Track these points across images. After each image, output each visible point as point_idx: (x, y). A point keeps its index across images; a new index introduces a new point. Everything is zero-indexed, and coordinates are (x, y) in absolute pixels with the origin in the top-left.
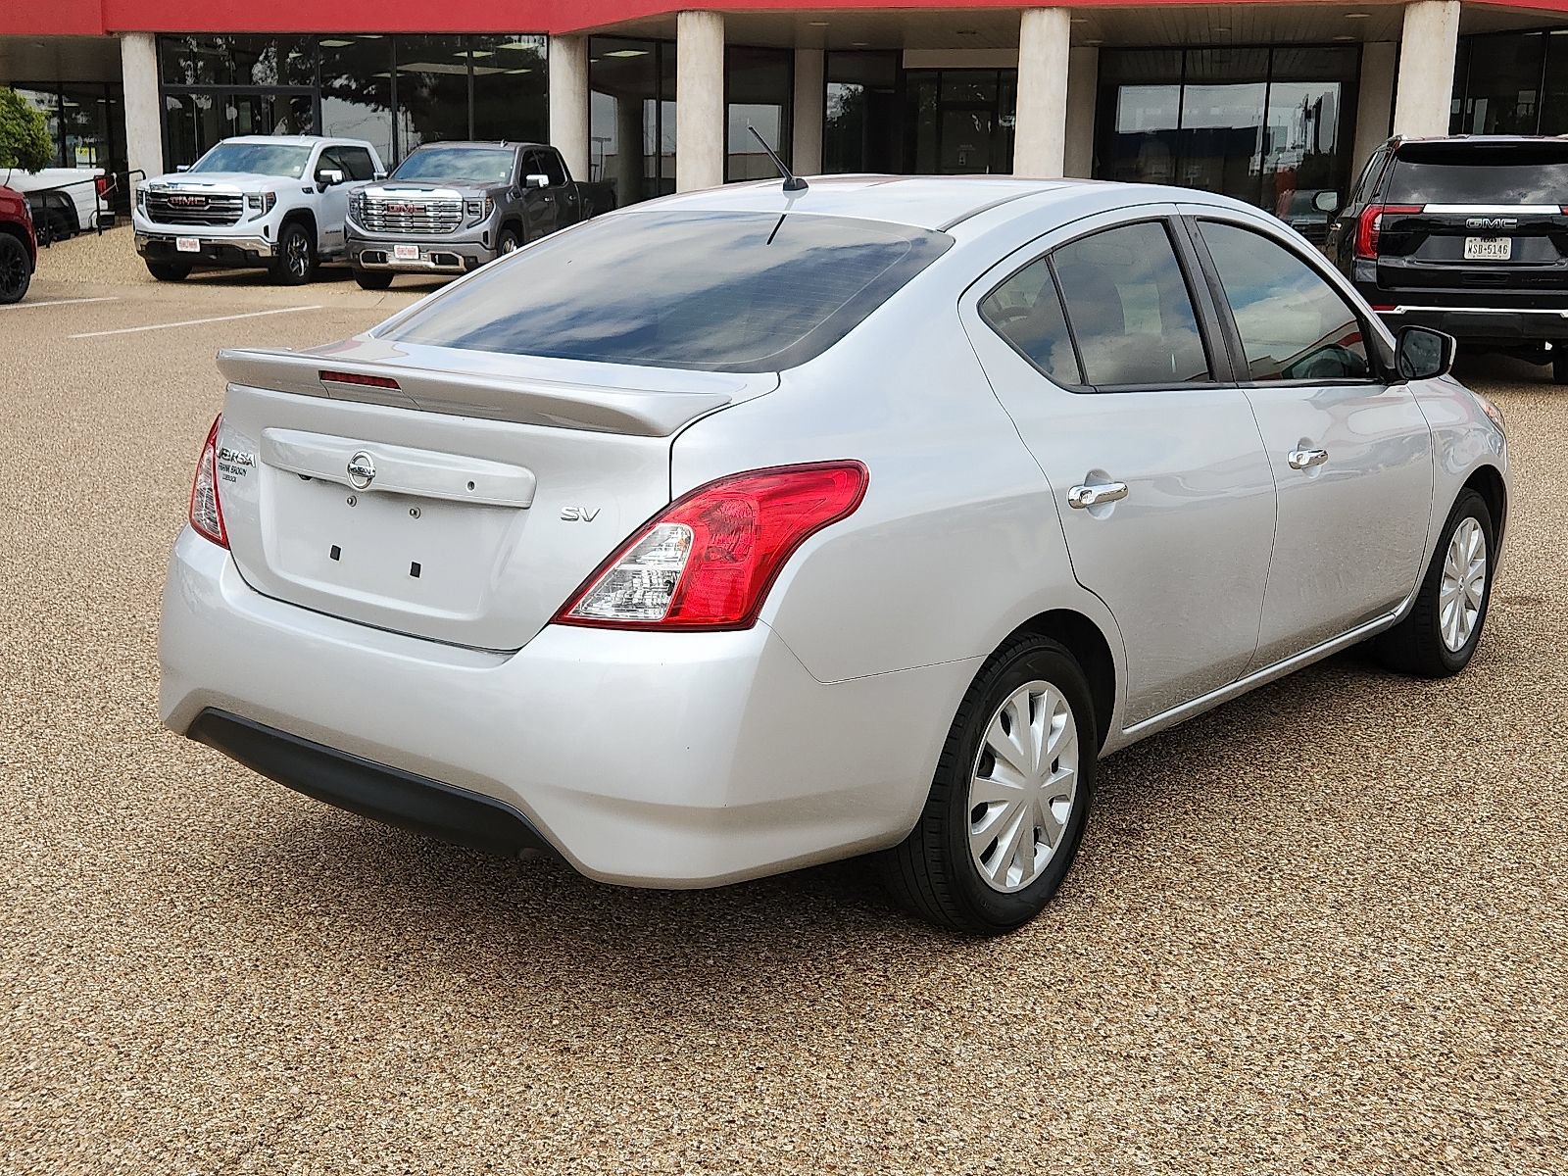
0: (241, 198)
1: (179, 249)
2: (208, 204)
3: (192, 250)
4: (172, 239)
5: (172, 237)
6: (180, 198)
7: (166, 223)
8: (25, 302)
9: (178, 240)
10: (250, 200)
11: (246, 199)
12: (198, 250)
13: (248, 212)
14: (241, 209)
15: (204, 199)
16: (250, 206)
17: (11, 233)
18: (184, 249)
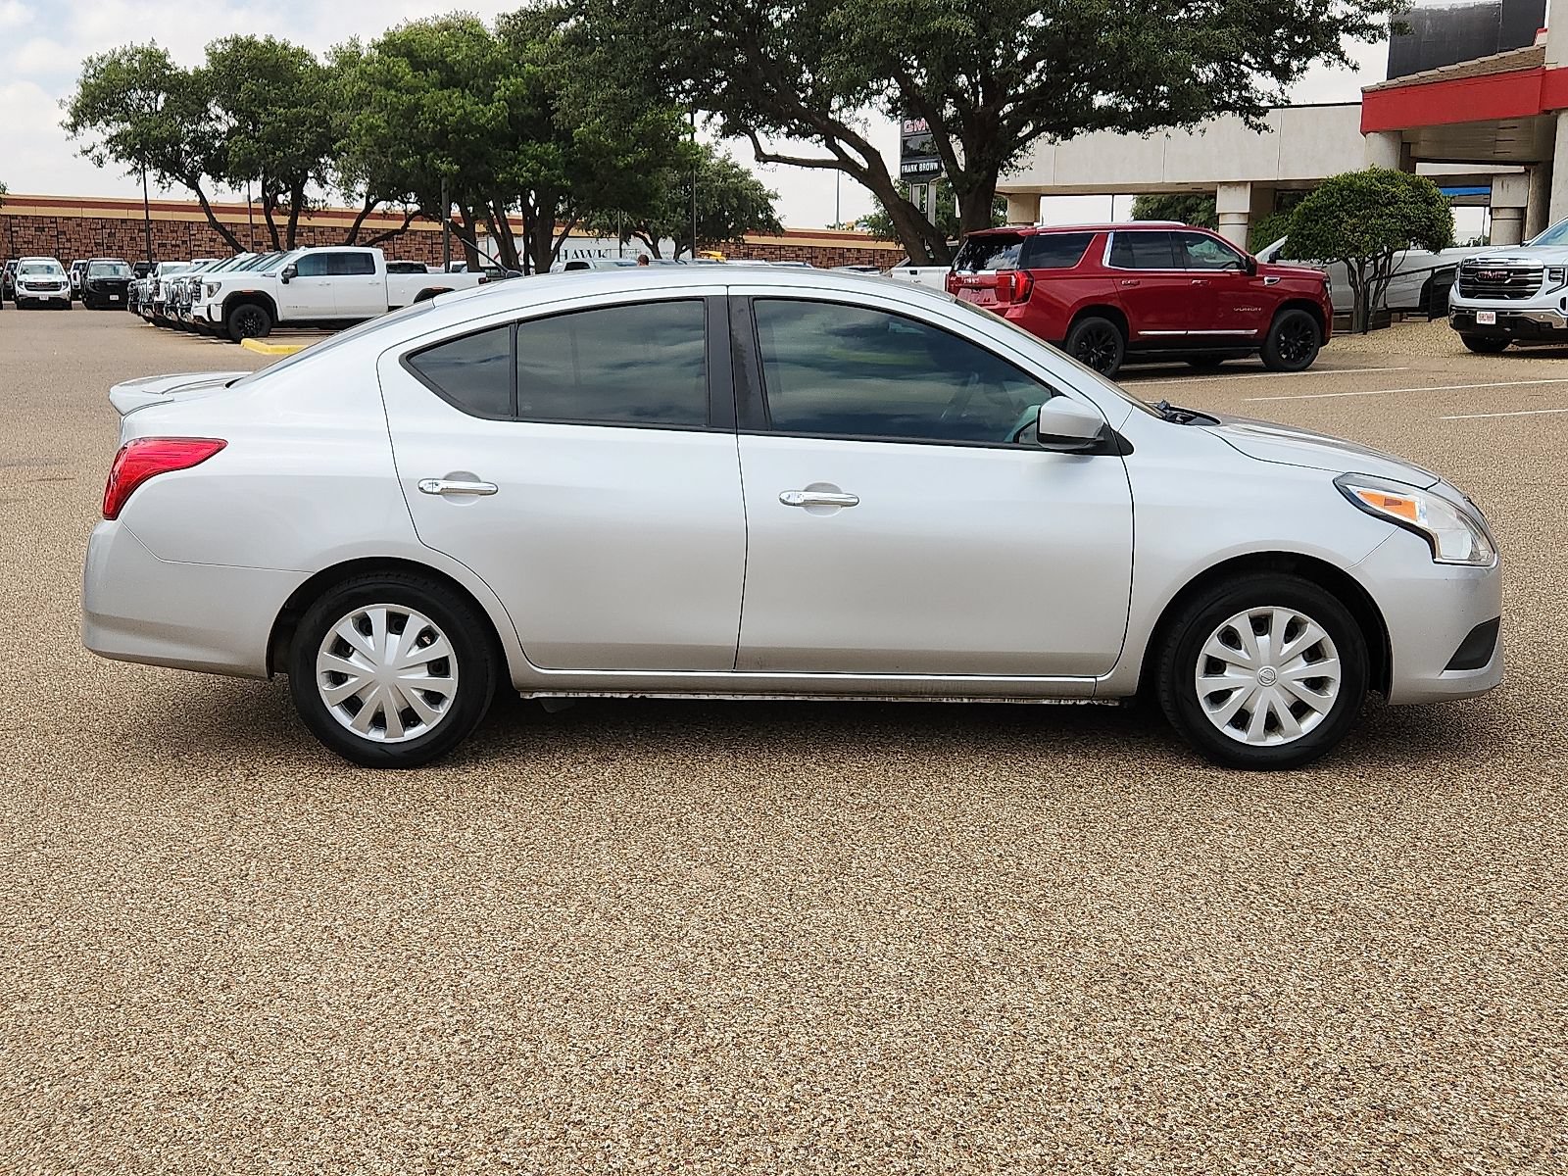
0: (1541, 271)
1: (1478, 322)
2: (1509, 277)
3: (1489, 323)
4: (1473, 312)
5: (1473, 311)
6: (1486, 273)
7: (1472, 297)
8: (1312, 370)
9: (1478, 313)
10: (1551, 272)
11: (1546, 271)
12: (1494, 322)
13: (1547, 284)
14: (1540, 282)
15: (1506, 273)
16: (1550, 278)
17: (1305, 310)
18: (1482, 322)
